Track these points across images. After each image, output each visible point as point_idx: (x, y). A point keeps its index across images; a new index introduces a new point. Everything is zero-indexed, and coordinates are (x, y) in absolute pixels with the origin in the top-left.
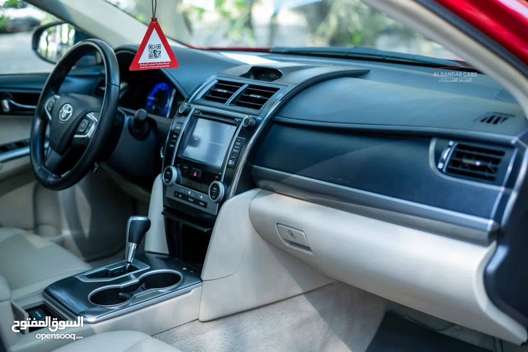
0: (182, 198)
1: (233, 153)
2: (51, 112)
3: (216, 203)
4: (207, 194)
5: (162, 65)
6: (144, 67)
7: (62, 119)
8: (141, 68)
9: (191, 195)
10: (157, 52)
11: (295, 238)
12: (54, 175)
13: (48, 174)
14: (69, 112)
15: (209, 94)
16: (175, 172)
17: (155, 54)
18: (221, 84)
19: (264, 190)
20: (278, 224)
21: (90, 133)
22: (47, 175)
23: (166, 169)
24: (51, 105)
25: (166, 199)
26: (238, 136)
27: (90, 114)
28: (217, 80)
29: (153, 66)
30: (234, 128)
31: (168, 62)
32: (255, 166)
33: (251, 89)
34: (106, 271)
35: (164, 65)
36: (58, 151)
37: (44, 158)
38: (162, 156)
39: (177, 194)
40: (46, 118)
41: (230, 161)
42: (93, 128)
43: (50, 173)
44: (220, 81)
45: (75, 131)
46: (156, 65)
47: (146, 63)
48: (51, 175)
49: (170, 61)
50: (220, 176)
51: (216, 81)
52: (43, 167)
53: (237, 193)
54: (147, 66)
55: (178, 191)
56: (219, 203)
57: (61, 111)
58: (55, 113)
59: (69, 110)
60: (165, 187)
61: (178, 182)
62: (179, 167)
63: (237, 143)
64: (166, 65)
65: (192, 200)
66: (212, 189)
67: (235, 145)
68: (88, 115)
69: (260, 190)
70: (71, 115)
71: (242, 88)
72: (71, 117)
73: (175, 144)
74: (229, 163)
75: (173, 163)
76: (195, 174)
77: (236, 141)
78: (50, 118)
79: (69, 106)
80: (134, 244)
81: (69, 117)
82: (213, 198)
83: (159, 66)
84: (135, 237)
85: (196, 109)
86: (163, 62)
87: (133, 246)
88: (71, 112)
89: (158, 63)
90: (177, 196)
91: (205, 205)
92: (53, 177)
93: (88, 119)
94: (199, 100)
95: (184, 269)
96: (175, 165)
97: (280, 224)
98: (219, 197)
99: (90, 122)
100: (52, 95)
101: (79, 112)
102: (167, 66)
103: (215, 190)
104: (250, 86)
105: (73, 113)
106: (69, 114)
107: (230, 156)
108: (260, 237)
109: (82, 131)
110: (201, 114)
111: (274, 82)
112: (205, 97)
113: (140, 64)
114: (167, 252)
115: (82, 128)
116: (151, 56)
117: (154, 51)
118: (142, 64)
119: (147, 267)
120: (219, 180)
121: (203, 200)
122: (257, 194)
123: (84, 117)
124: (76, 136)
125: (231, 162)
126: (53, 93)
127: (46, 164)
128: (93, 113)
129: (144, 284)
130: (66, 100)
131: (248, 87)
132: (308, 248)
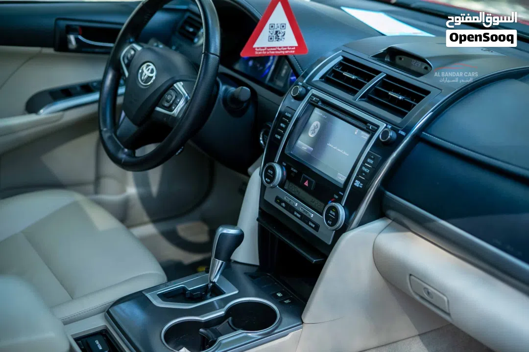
0: (285, 208)
1: (361, 172)
2: (128, 66)
3: (334, 230)
4: (322, 214)
5: (285, 50)
6: (260, 53)
7: (142, 81)
8: (256, 53)
9: (296, 208)
10: (280, 33)
11: (432, 298)
12: (126, 150)
13: (120, 147)
14: (151, 75)
15: (330, 75)
16: (279, 172)
17: (277, 35)
18: (347, 64)
19: (394, 223)
20: (411, 275)
21: (177, 109)
22: (118, 149)
23: (267, 165)
24: (129, 56)
25: (263, 202)
26: (370, 150)
27: (178, 83)
28: (343, 56)
29: (272, 51)
30: (366, 136)
31: (293, 47)
32: (388, 193)
33: (390, 83)
34: (184, 289)
35: (287, 50)
36: (133, 120)
37: (115, 124)
38: (262, 142)
39: (279, 200)
40: (121, 71)
41: (356, 181)
42: (181, 103)
43: (122, 147)
44: (345, 59)
45: (157, 103)
46: (277, 50)
47: (263, 48)
48: (123, 150)
49: (296, 45)
50: (341, 198)
51: (340, 58)
52: (114, 136)
53: (362, 223)
54: (265, 51)
55: (280, 196)
56: (336, 231)
57: (140, 71)
58: (134, 71)
59: (152, 72)
60: (263, 188)
61: (282, 185)
62: (285, 167)
63: (369, 160)
64: (290, 50)
65: (299, 216)
66: (328, 212)
67: (365, 161)
68: (175, 85)
69: (390, 221)
70: (154, 78)
71: (378, 78)
72: (154, 81)
73: (282, 136)
74: (355, 184)
75: (277, 160)
76: (306, 184)
77: (368, 156)
78: (127, 74)
79: (152, 66)
80: (221, 262)
81: (152, 81)
82: (328, 224)
83: (281, 52)
84: (223, 254)
85: (313, 95)
86: (287, 47)
87: (219, 263)
88: (154, 75)
89: (280, 47)
90: (280, 204)
91: (317, 228)
92: (125, 153)
93: (175, 90)
94: (316, 81)
95: (279, 295)
96: (280, 163)
97: (414, 276)
98: (337, 225)
99: (178, 95)
100: (131, 43)
101: (165, 79)
102: (291, 52)
103: (332, 215)
104: (388, 77)
105: (156, 76)
106: (152, 77)
107: (357, 175)
108: (381, 277)
109: (166, 104)
110: (320, 104)
111: (421, 79)
112: (325, 79)
113: (255, 48)
114: (258, 264)
115: (168, 101)
116: (271, 39)
117: (277, 32)
118: (258, 48)
119: (235, 291)
120: (339, 201)
121: (315, 220)
122: (387, 226)
123: (171, 87)
124: (158, 109)
125: (357, 184)
126: (132, 40)
127: (118, 133)
128: (182, 83)
129: (230, 318)
130: (149, 56)
131: (384, 77)
132: (449, 314)
